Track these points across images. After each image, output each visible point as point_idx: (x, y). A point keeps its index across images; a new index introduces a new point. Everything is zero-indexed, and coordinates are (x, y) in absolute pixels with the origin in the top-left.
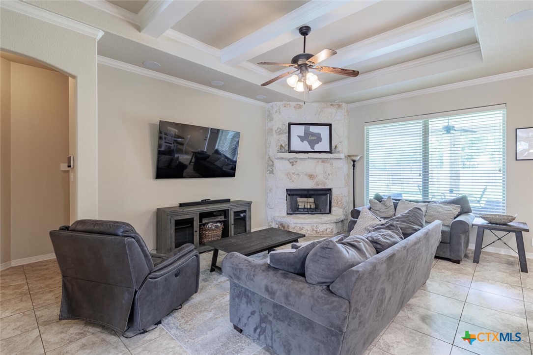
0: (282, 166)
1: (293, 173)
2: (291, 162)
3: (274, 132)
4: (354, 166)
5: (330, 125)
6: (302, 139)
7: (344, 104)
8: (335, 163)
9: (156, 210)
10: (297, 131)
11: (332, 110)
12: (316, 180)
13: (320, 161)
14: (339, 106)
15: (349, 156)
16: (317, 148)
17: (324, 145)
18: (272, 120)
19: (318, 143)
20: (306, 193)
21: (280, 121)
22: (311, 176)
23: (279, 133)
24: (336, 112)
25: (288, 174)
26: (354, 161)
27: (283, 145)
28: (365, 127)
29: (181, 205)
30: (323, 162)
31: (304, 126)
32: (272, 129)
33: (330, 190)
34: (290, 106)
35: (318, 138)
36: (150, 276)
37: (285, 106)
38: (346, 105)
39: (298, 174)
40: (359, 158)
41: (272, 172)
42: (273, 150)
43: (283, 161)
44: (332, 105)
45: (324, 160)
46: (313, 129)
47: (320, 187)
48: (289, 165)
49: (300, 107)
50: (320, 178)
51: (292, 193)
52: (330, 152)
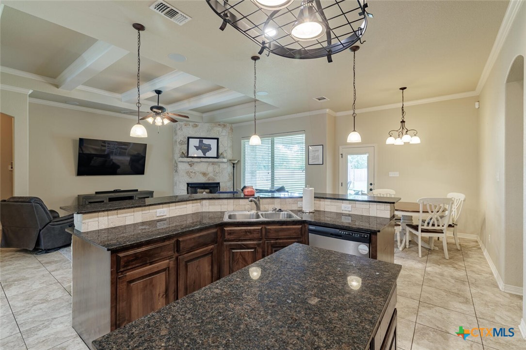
0: (183, 167)
1: (191, 172)
2: (190, 164)
3: (178, 143)
4: (234, 167)
5: (218, 139)
6: (197, 148)
7: (228, 125)
8: (221, 165)
9: (77, 196)
10: (194, 143)
11: (220, 129)
12: (208, 177)
13: (211, 163)
14: (225, 126)
15: (230, 160)
16: (208, 154)
17: (213, 153)
18: (176, 134)
19: (209, 151)
20: (202, 185)
21: (181, 136)
22: (204, 174)
23: (181, 143)
24: (222, 130)
25: (187, 173)
26: (234, 164)
27: (184, 152)
28: (242, 141)
29: (97, 193)
30: (213, 164)
31: (199, 139)
32: (176, 141)
33: (219, 183)
34: (189, 125)
35: (209, 148)
36: (50, 224)
37: (185, 125)
38: (230, 125)
39: (195, 173)
40: (236, 162)
41: (176, 171)
42: (177, 156)
43: (185, 164)
44: (219, 125)
45: (213, 163)
46: (205, 141)
47: (210, 182)
48: (189, 167)
49: (196, 126)
50: (211, 175)
51: (192, 186)
52: (217, 157)
